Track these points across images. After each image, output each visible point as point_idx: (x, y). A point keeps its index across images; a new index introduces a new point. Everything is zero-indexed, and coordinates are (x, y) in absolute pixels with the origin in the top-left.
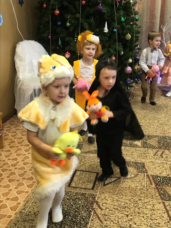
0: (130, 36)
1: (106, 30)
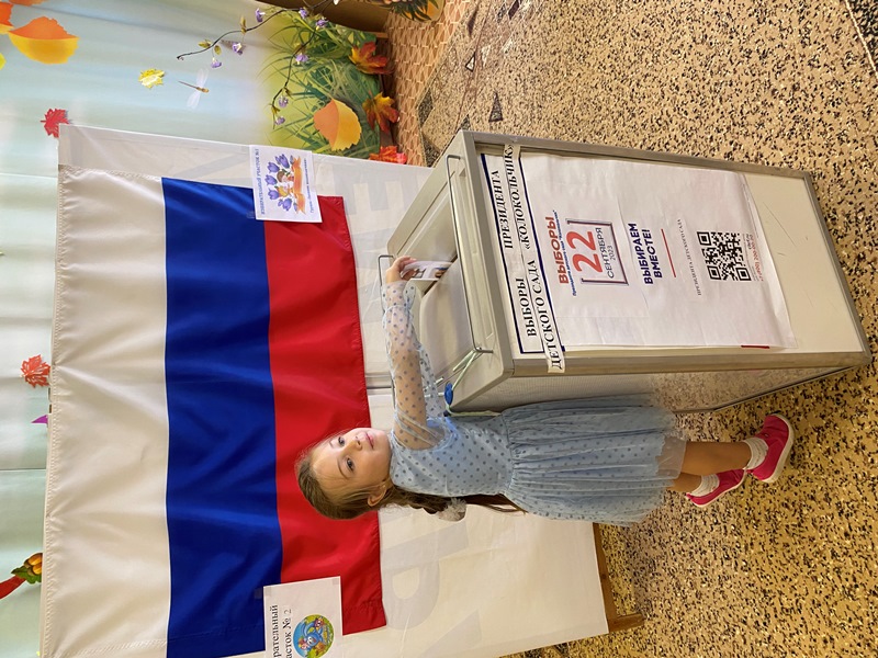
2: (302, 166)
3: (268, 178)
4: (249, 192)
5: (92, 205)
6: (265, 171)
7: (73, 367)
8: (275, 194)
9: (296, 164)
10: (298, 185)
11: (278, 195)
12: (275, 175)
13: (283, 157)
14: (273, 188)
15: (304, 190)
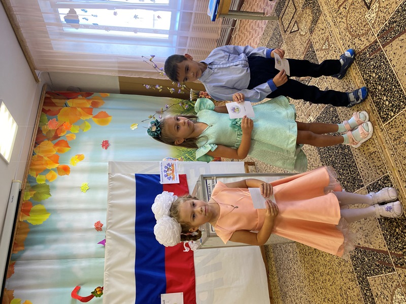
2: (174, 166)
3: (164, 171)
4: (159, 175)
5: (116, 184)
6: (164, 169)
7: (112, 230)
8: (166, 176)
9: (173, 165)
10: (173, 172)
11: (167, 176)
12: (166, 170)
13: (169, 164)
14: (166, 173)
15: (175, 173)
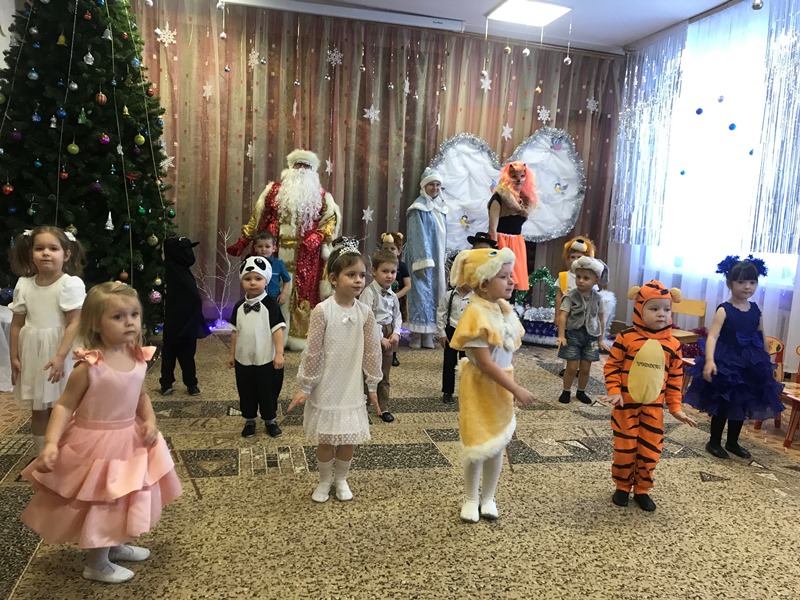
0: (156, 239)
1: (110, 226)
